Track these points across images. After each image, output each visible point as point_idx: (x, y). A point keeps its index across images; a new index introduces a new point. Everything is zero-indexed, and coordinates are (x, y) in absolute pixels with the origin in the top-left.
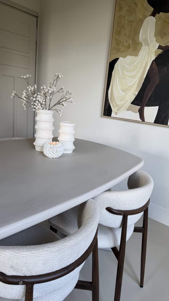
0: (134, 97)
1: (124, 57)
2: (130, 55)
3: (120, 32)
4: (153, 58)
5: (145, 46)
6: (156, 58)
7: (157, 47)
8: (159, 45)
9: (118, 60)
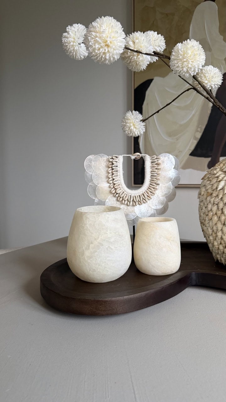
0: (195, 142)
9: (151, 82)
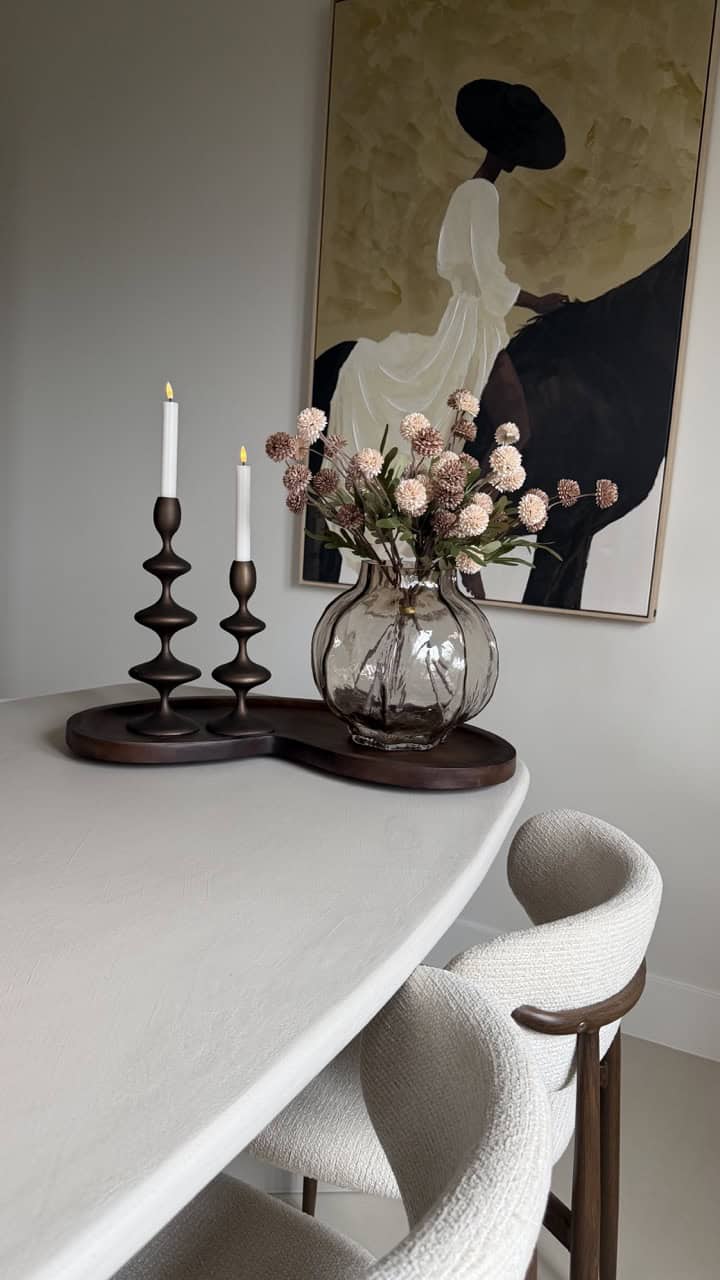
1: (379, 337)
2: (404, 331)
3: (352, 234)
4: (502, 342)
5: (464, 294)
6: (512, 341)
7: (515, 300)
8: (522, 292)
9: (352, 348)
